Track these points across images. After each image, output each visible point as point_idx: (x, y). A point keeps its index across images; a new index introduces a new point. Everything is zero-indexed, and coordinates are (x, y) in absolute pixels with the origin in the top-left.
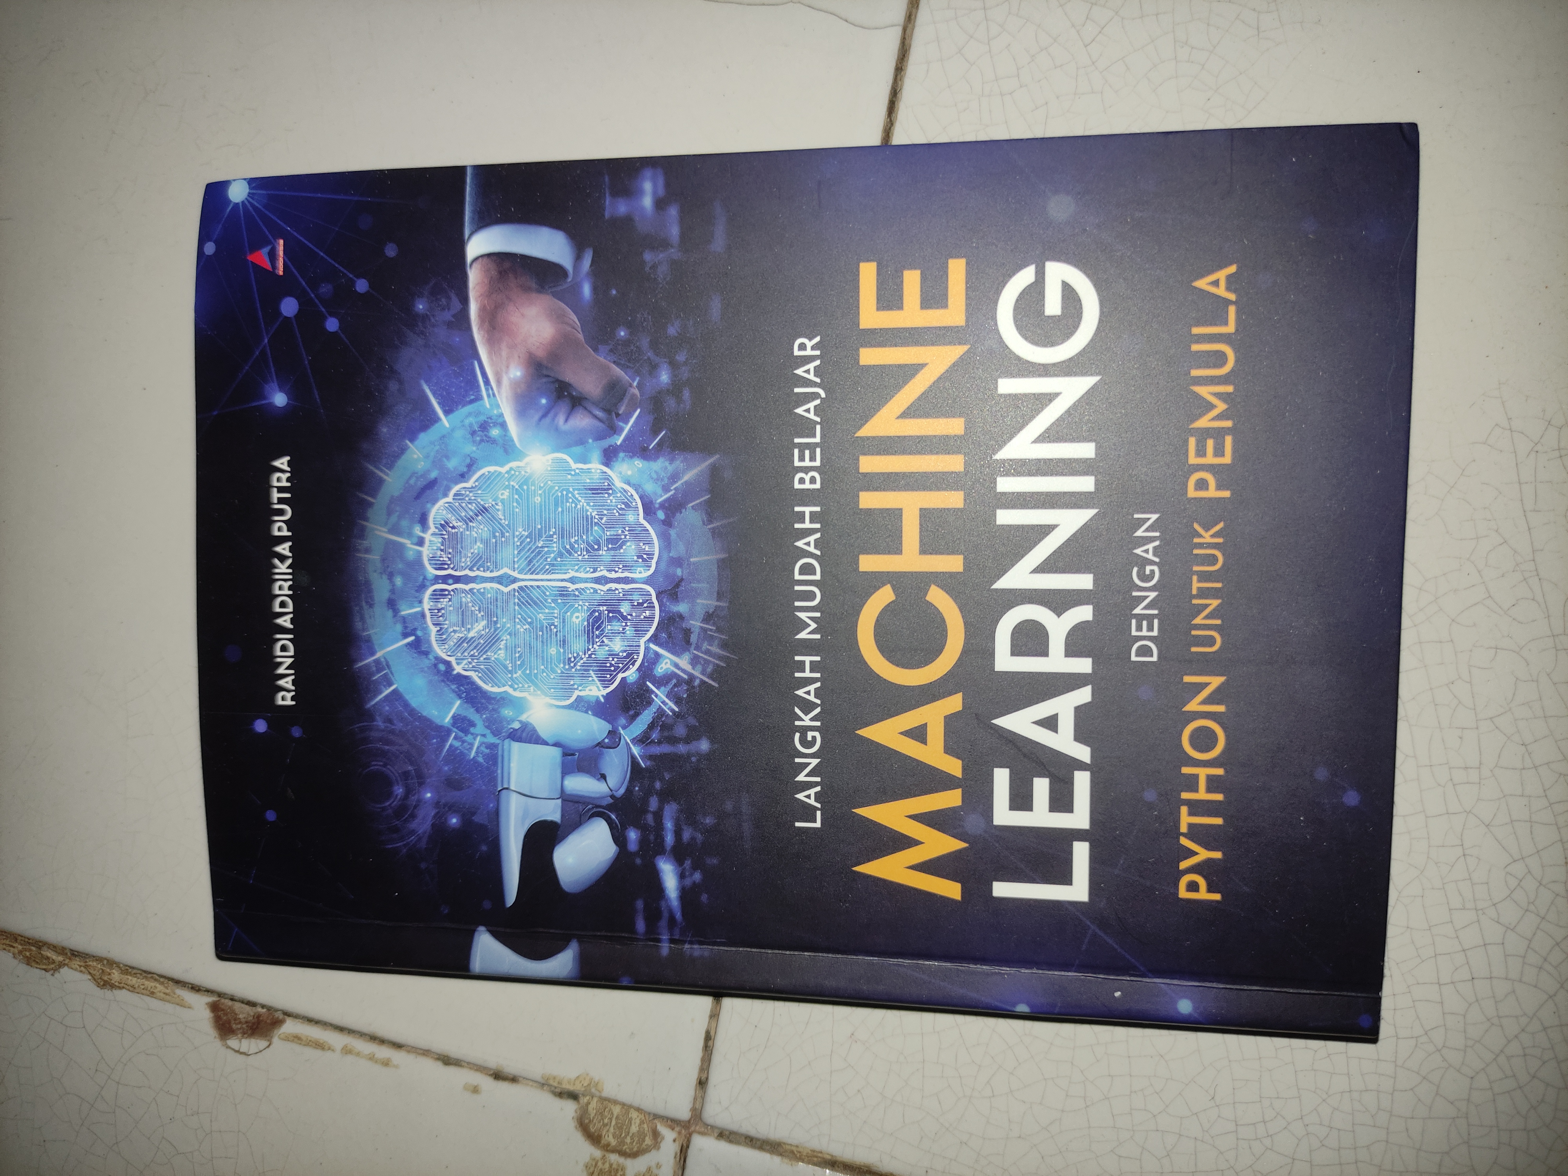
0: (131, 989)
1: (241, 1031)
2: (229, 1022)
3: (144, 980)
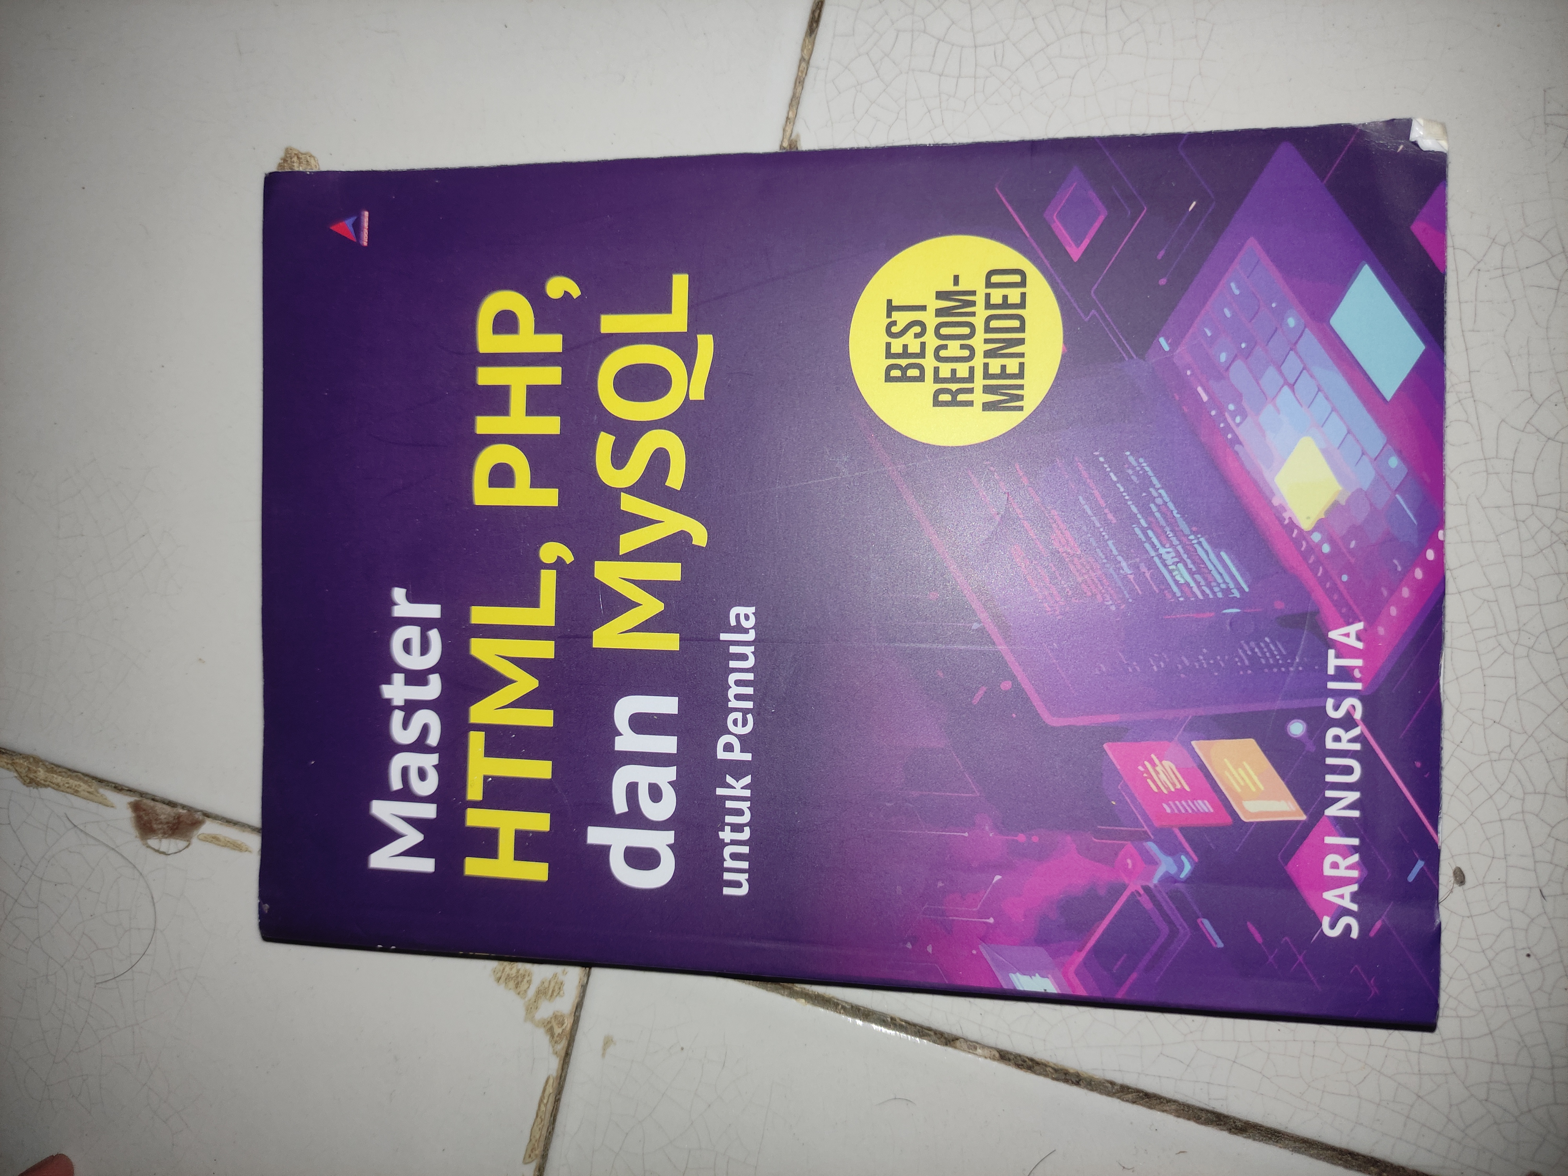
0: (56, 787)
1: (162, 831)
2: (150, 822)
3: (69, 779)
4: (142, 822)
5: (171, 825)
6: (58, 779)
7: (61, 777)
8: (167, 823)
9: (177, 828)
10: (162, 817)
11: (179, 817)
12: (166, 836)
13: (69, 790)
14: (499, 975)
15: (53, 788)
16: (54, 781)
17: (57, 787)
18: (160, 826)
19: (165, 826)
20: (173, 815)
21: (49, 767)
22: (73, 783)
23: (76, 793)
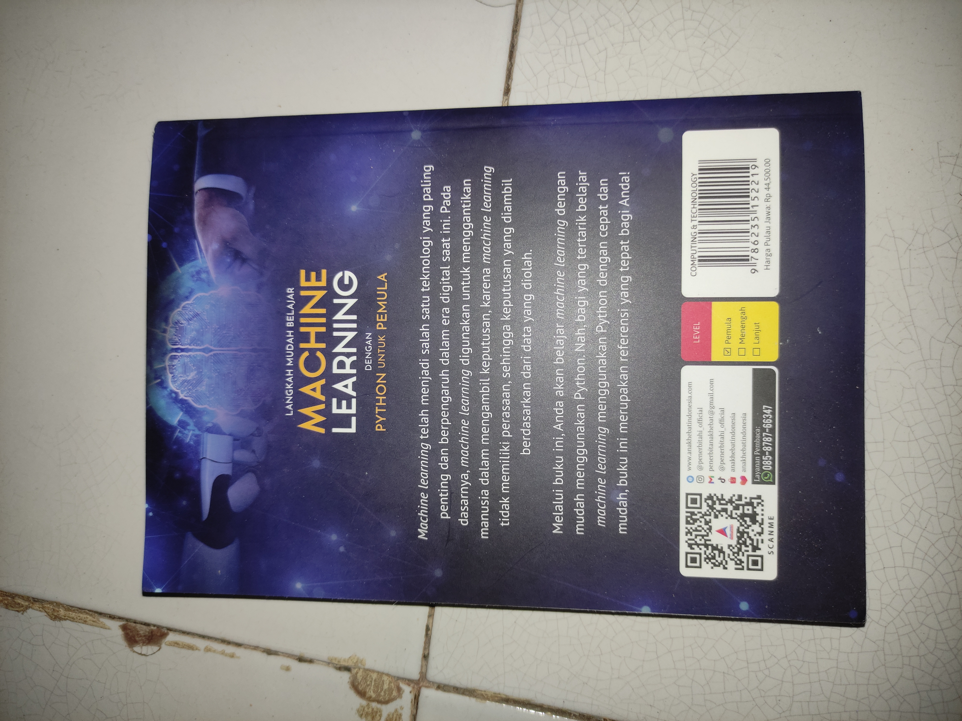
2: (134, 637)
3: (80, 614)
4: (129, 637)
5: (147, 637)
6: (73, 615)
7: (74, 613)
8: (145, 636)
9: (151, 639)
10: (141, 632)
11: (152, 632)
12: (145, 644)
13: (79, 621)
14: (361, 712)
15: (70, 620)
16: (71, 616)
17: (73, 620)
18: (140, 638)
19: (143, 638)
20: (148, 630)
21: (66, 608)
22: (83, 616)
23: (85, 622)
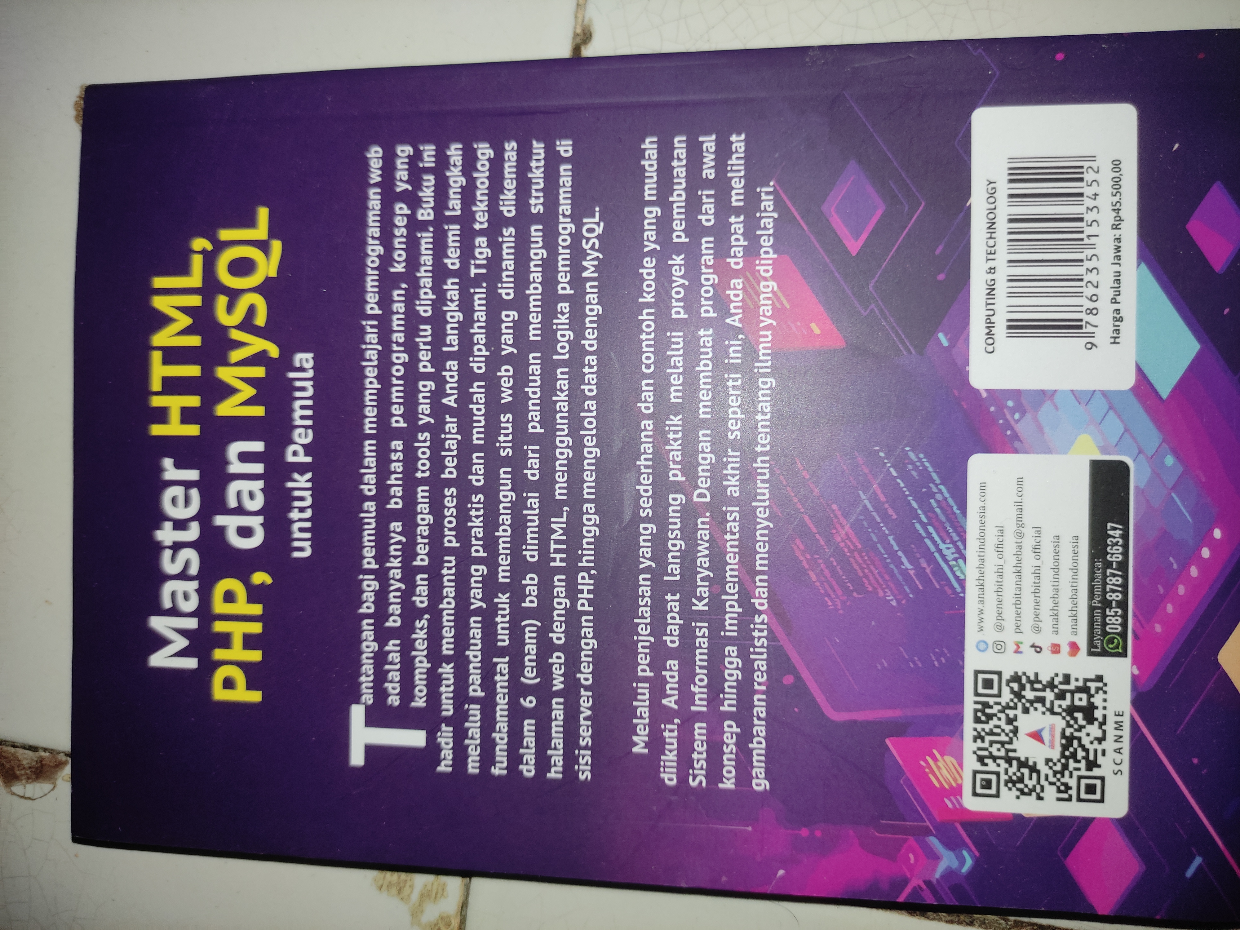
1: (25, 777)
2: (12, 768)
4: (4, 770)
5: (34, 770)
8: (30, 768)
9: (41, 772)
10: (25, 762)
11: (41, 760)
12: (30, 781)
14: (380, 883)
18: (23, 772)
19: (28, 771)
20: (36, 759)
